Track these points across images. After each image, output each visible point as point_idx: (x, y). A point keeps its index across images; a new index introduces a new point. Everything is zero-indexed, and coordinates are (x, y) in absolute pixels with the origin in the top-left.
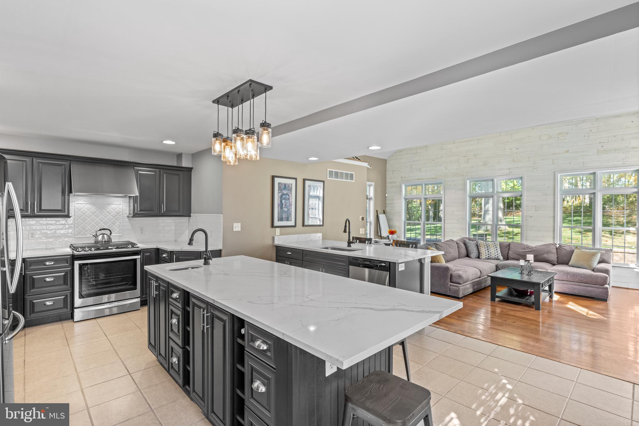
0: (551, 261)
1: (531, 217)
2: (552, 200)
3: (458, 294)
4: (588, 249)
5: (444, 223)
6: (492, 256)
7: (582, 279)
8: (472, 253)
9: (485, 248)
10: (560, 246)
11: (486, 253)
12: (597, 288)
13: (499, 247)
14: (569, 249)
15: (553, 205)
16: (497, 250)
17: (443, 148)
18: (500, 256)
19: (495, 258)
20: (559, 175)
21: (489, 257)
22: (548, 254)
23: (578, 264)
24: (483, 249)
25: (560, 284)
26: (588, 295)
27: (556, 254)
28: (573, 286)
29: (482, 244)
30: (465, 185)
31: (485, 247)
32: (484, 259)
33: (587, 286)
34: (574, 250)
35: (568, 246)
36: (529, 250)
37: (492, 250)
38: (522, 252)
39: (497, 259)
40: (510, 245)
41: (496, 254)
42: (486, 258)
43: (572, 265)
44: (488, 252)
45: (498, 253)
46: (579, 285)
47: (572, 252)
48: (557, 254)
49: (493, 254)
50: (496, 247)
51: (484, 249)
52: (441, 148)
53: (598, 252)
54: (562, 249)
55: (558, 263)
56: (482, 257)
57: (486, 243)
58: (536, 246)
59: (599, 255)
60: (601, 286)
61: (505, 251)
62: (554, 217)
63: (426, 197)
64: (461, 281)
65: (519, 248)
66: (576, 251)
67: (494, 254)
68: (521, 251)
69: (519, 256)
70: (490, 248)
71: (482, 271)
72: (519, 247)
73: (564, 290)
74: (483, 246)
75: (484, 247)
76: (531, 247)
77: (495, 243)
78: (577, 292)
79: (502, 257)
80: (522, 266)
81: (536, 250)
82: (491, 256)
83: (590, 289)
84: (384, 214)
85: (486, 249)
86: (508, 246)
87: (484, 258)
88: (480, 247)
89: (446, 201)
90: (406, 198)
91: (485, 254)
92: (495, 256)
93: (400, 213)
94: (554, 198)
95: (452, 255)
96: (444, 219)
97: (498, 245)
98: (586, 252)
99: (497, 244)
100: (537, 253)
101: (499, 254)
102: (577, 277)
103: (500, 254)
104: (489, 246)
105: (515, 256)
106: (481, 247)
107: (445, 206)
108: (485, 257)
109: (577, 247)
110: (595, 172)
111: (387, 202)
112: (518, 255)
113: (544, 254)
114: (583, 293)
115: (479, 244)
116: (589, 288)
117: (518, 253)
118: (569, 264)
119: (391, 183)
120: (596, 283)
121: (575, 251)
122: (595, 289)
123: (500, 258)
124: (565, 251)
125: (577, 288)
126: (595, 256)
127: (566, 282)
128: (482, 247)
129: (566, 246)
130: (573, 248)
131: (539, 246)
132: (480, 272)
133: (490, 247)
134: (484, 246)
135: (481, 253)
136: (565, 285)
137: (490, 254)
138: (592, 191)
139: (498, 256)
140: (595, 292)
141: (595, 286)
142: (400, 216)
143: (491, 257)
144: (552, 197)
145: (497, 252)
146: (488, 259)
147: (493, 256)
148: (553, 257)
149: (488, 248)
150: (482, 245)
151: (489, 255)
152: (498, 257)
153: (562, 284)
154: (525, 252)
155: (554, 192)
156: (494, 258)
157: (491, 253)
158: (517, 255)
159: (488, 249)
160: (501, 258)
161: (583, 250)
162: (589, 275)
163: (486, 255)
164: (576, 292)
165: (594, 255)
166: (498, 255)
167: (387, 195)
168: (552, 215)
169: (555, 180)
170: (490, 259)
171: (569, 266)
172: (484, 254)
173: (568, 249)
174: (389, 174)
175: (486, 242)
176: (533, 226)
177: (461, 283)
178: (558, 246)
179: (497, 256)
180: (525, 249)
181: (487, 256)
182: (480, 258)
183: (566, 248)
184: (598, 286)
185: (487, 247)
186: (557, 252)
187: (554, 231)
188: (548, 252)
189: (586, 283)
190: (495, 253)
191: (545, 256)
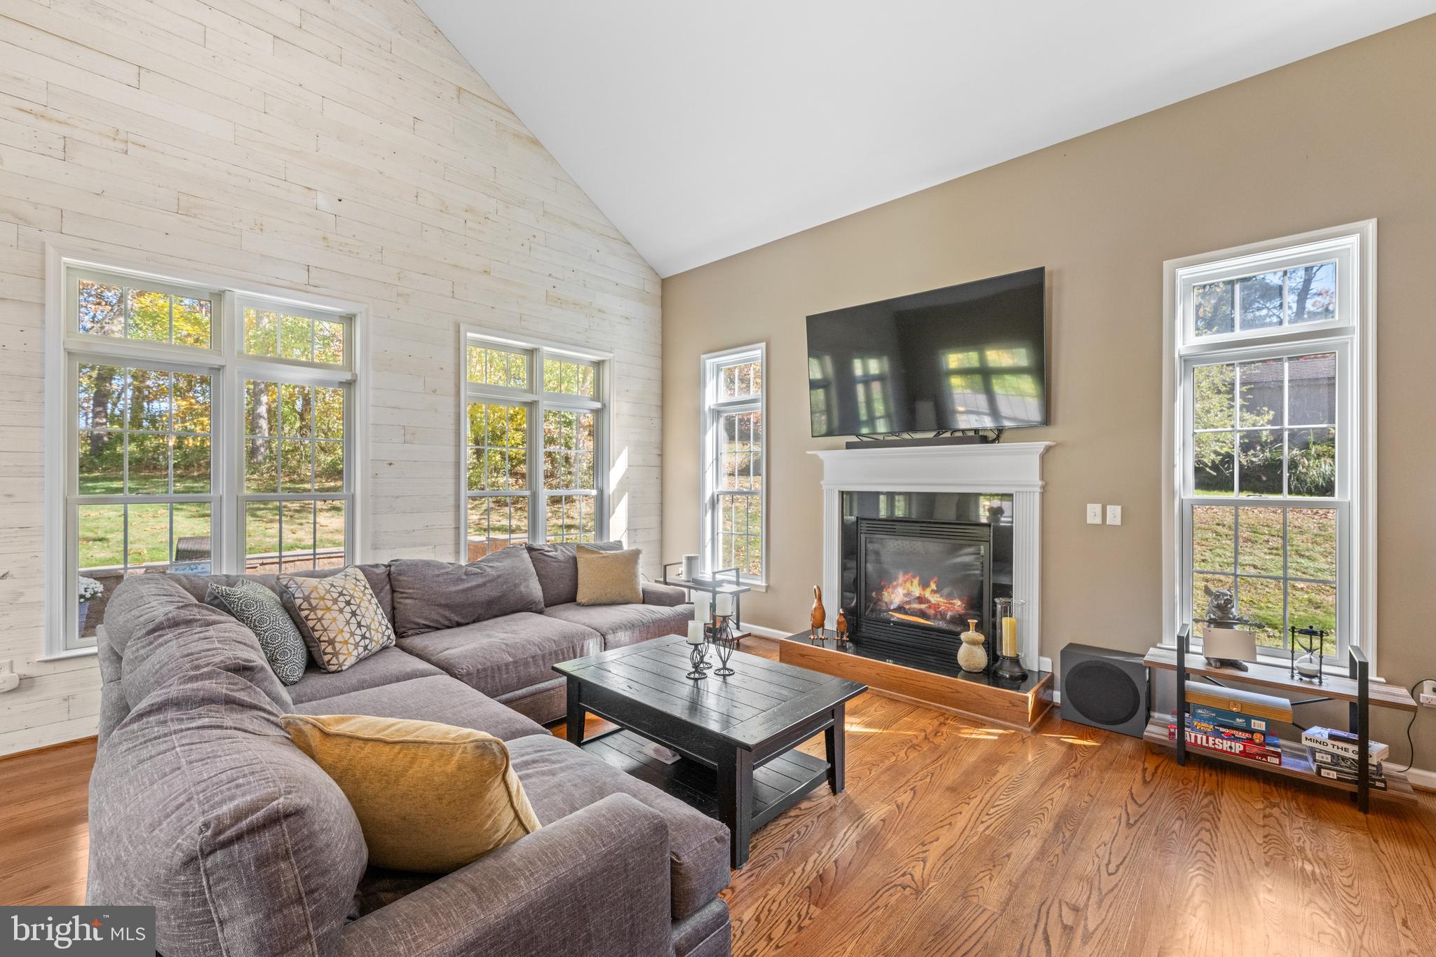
0: (537, 605)
1: (390, 464)
8: (284, 654)
11: (352, 634)
13: (372, 590)
14: (561, 557)
21: (366, 647)
24: (335, 619)
27: (535, 576)
29: (322, 592)
32: (353, 667)
38: (458, 592)
40: (393, 574)
43: (591, 602)
44: (359, 625)
45: (379, 620)
47: (575, 564)
48: (539, 578)
51: (341, 619)
54: (546, 558)
55: (551, 604)
56: (341, 658)
59: (641, 557)
65: (441, 579)
66: (581, 559)
68: (453, 589)
69: (447, 613)
72: (438, 576)
74: (329, 604)
75: (335, 607)
81: (499, 576)
82: (371, 640)
85: (348, 616)
86: (390, 579)
87: (351, 660)
88: (313, 609)
99: (361, 580)
101: (382, 620)
103: (389, 623)
105: (435, 615)
106: (320, 613)
108: (355, 653)
109: (578, 550)
112: (446, 606)
117: (443, 602)
121: (579, 559)
123: (391, 642)
124: (556, 564)
128: (328, 609)
129: (550, 548)
130: (571, 553)
133: (358, 601)
135: (331, 642)
138: (529, 398)
144: (451, 401)
146: (364, 659)
148: (536, 590)
150: (323, 598)
155: (456, 386)
157: (368, 628)
158: (441, 611)
159: (354, 614)
160: (394, 637)
161: (602, 552)
163: (357, 645)
168: (452, 459)
172: (346, 642)
173: (559, 555)
176: (397, 497)
181: (361, 649)
182: (335, 668)
183: (553, 553)
186: (534, 566)
187: (457, 506)
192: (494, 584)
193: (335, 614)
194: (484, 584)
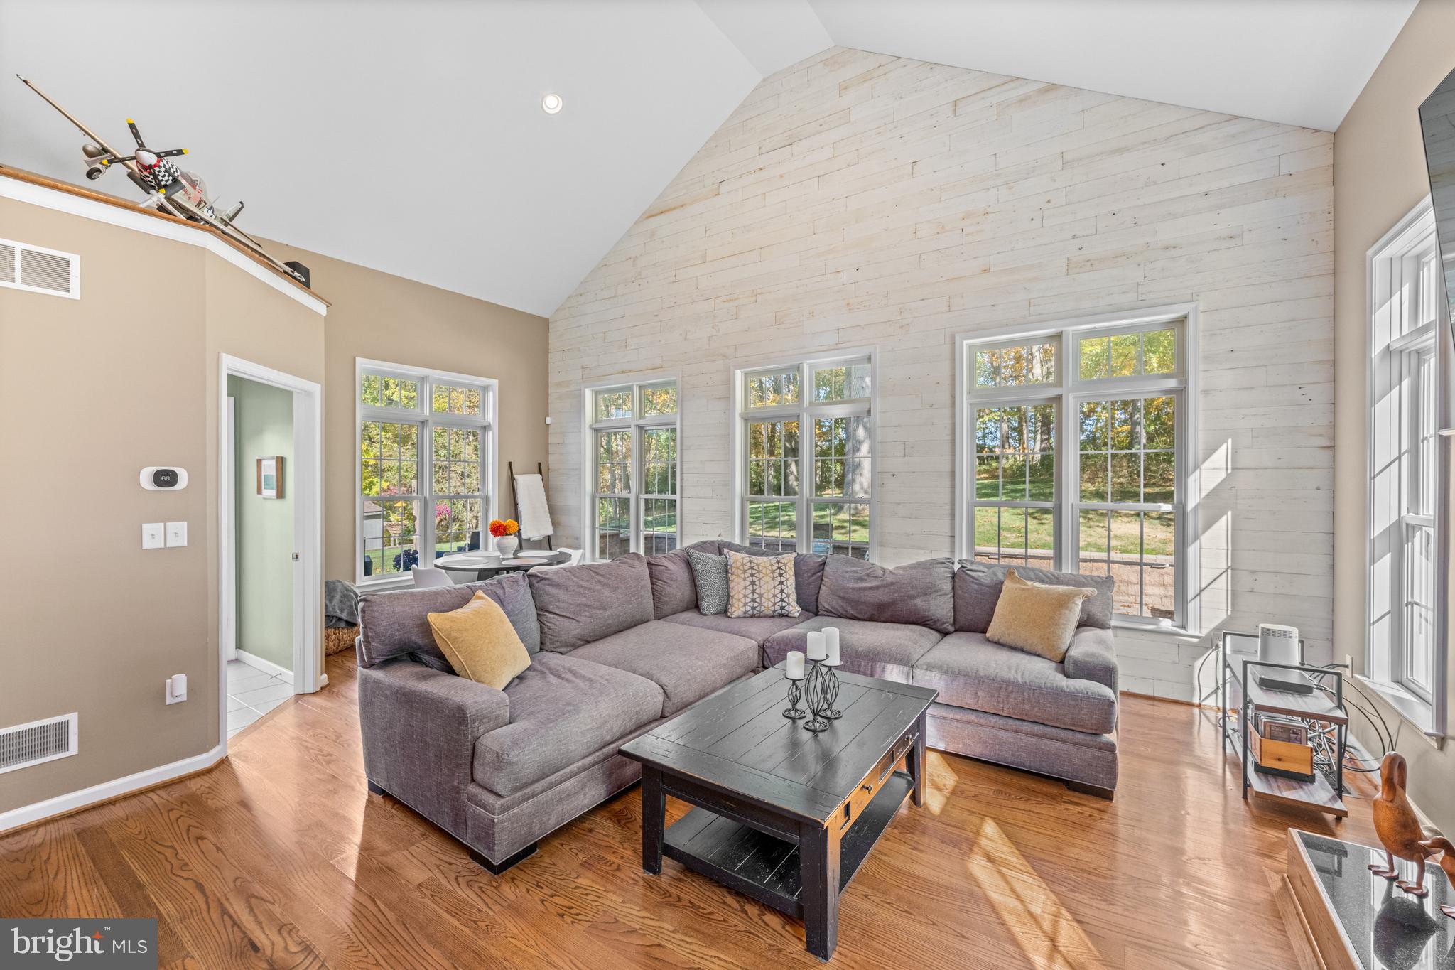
0: (935, 622)
1: (895, 475)
2: (948, 421)
3: (491, 847)
4: (1043, 582)
5: (682, 497)
6: (765, 604)
7: (1026, 707)
8: (708, 596)
9: (745, 579)
10: (962, 567)
11: (745, 596)
12: (1077, 744)
13: (792, 572)
14: (986, 581)
15: (949, 438)
16: (781, 583)
17: (677, 278)
18: (789, 604)
19: (775, 611)
20: (965, 342)
21: (754, 608)
22: (926, 598)
23: (1012, 637)
24: (739, 583)
25: (955, 724)
26: (1045, 769)
27: (951, 595)
28: (997, 732)
30: (729, 383)
31: (747, 575)
32: (739, 617)
33: (1044, 737)
34: (1002, 583)
35: (985, 570)
36: (874, 583)
37: (765, 587)
38: (853, 589)
39: (781, 615)
40: (824, 564)
41: (777, 600)
42: (745, 612)
43: (996, 639)
44: (754, 592)
45: (784, 595)
46: (1016, 731)
47: (997, 589)
48: (954, 597)
49: (769, 600)
50: (781, 575)
51: (742, 584)
52: (673, 279)
53: (1077, 594)
54: (966, 577)
55: (957, 627)
56: (734, 609)
57: (751, 562)
58: (897, 568)
59: (1079, 602)
60: (1089, 738)
61: (810, 584)
62: (953, 473)
63: (641, 422)
64: (501, 784)
65: (847, 575)
66: (1008, 586)
67: (772, 600)
69: (845, 605)
70: (760, 579)
71: (675, 687)
72: (847, 572)
73: (965, 745)
74: (739, 572)
75: (742, 576)
76: (880, 573)
77: (778, 562)
78: (1009, 760)
79: (798, 608)
80: (794, 681)
81: (892, 584)
82: (760, 604)
83: (1053, 746)
84: (540, 473)
86: (821, 568)
87: (741, 613)
88: (732, 574)
89: (685, 435)
90: (594, 426)
91: (743, 600)
92: (775, 604)
93: (579, 469)
94: (953, 416)
95: (608, 613)
96: (682, 487)
97: (791, 565)
98: (1039, 592)
99: (785, 565)
100: (894, 593)
101: (788, 596)
102: (1008, 697)
103: (794, 597)
104: (759, 572)
105: (838, 604)
106: (734, 577)
107: (684, 448)
108: (743, 609)
109: (1009, 573)
110: (1059, 330)
111: (551, 440)
112: (843, 598)
113: (914, 597)
114: (1029, 763)
115: (731, 566)
116: (1049, 742)
117: (842, 595)
118: (988, 635)
119: (559, 384)
120: (1073, 725)
121: (1004, 587)
122: (1071, 747)
123: (789, 612)
124: (976, 586)
125: (1010, 743)
126: (1067, 608)
127: (972, 717)
128: (738, 576)
129: (981, 568)
130: (1001, 577)
131: (904, 568)
132: (661, 698)
133: (761, 575)
134: (744, 571)
135: (732, 597)
136: (970, 729)
137: (758, 600)
139: (784, 604)
140: (1070, 761)
141: (1070, 735)
142: (580, 479)
143: (763, 608)
144: (947, 412)
145: (782, 591)
146: (752, 616)
147: (768, 605)
148: (941, 607)
149: (755, 579)
150: (738, 568)
151: (756, 605)
152: (782, 608)
153: (959, 725)
154: (860, 589)
155: (953, 396)
156: (770, 612)
157: (761, 596)
158: (840, 601)
159: (753, 583)
160: (795, 610)
161: (1029, 583)
162: (1048, 693)
163: (745, 604)
164: (1006, 757)
165: (1062, 603)
166: (782, 600)
167: (548, 421)
168: (948, 468)
169: (953, 360)
170: (760, 616)
171: (988, 640)
172: (739, 600)
173: (985, 577)
174: (555, 359)
175: (753, 558)
176: (899, 504)
177: (501, 790)
178: (957, 567)
179: (780, 604)
180: (861, 579)
181: (748, 608)
182: (729, 614)
183: (980, 574)
184: (1080, 737)
185: (752, 575)
186: (953, 588)
187: (953, 515)
188: (928, 591)
189: (1041, 721)
190: (775, 596)
191: (919, 602)
192: (887, 590)
193: (740, 580)
194: (877, 588)
